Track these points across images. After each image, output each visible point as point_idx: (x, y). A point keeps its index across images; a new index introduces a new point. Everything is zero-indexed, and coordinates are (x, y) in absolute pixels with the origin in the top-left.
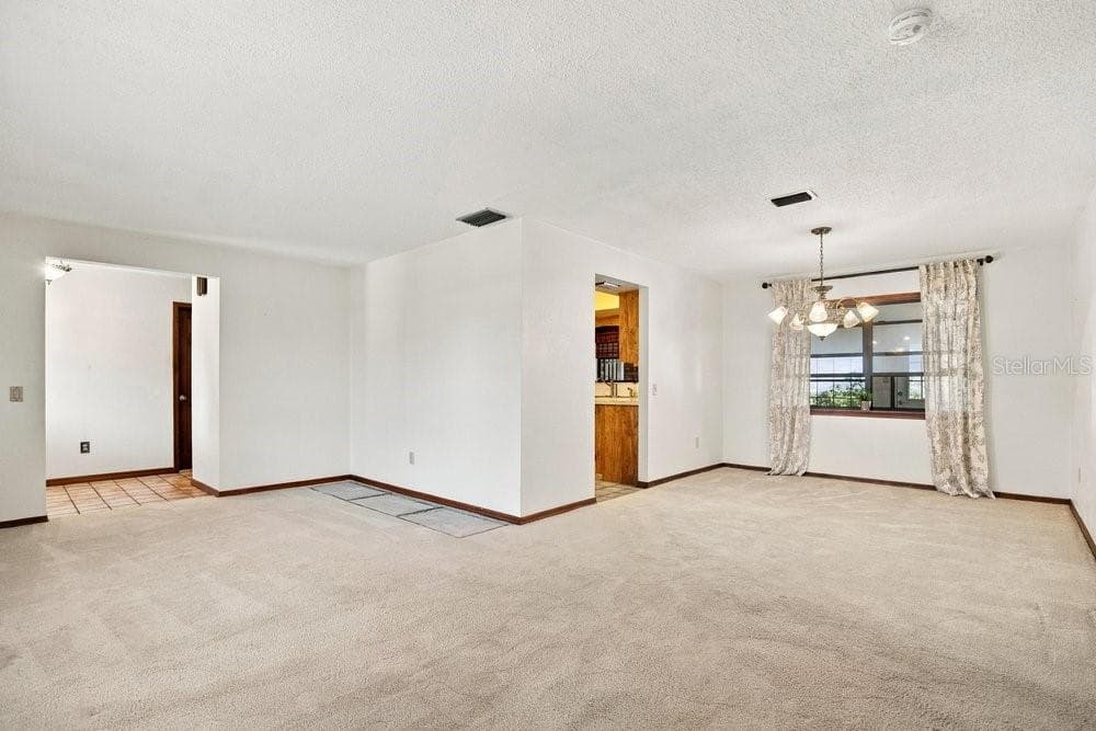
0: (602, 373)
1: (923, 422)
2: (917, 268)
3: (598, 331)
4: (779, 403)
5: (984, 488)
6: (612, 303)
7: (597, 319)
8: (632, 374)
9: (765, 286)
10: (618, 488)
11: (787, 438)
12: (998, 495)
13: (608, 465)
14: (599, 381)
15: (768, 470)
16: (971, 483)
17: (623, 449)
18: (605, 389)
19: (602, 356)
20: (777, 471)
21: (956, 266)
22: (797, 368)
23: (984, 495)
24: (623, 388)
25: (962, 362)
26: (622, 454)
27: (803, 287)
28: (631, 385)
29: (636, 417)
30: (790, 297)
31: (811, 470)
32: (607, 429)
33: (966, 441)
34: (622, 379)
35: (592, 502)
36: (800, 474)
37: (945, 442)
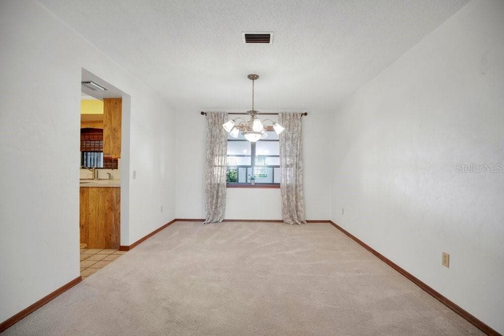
0: (85, 162)
1: (279, 190)
2: (277, 114)
3: (83, 131)
4: (210, 182)
5: (302, 220)
6: (97, 108)
7: (82, 122)
8: (111, 163)
9: (202, 113)
10: (103, 254)
11: (214, 202)
12: (308, 221)
13: (92, 235)
14: (83, 168)
15: (203, 220)
16: (298, 217)
17: (106, 221)
18: (88, 173)
19: (84, 151)
20: (209, 221)
21: (293, 116)
22: (220, 162)
23: (302, 222)
24: (103, 173)
25: (295, 161)
26: (106, 225)
27: (224, 116)
28: (110, 171)
29: (119, 196)
30: (217, 121)
31: (226, 218)
32: (91, 207)
33: (296, 198)
34: (102, 166)
35: (78, 280)
36: (221, 221)
37: (288, 199)
